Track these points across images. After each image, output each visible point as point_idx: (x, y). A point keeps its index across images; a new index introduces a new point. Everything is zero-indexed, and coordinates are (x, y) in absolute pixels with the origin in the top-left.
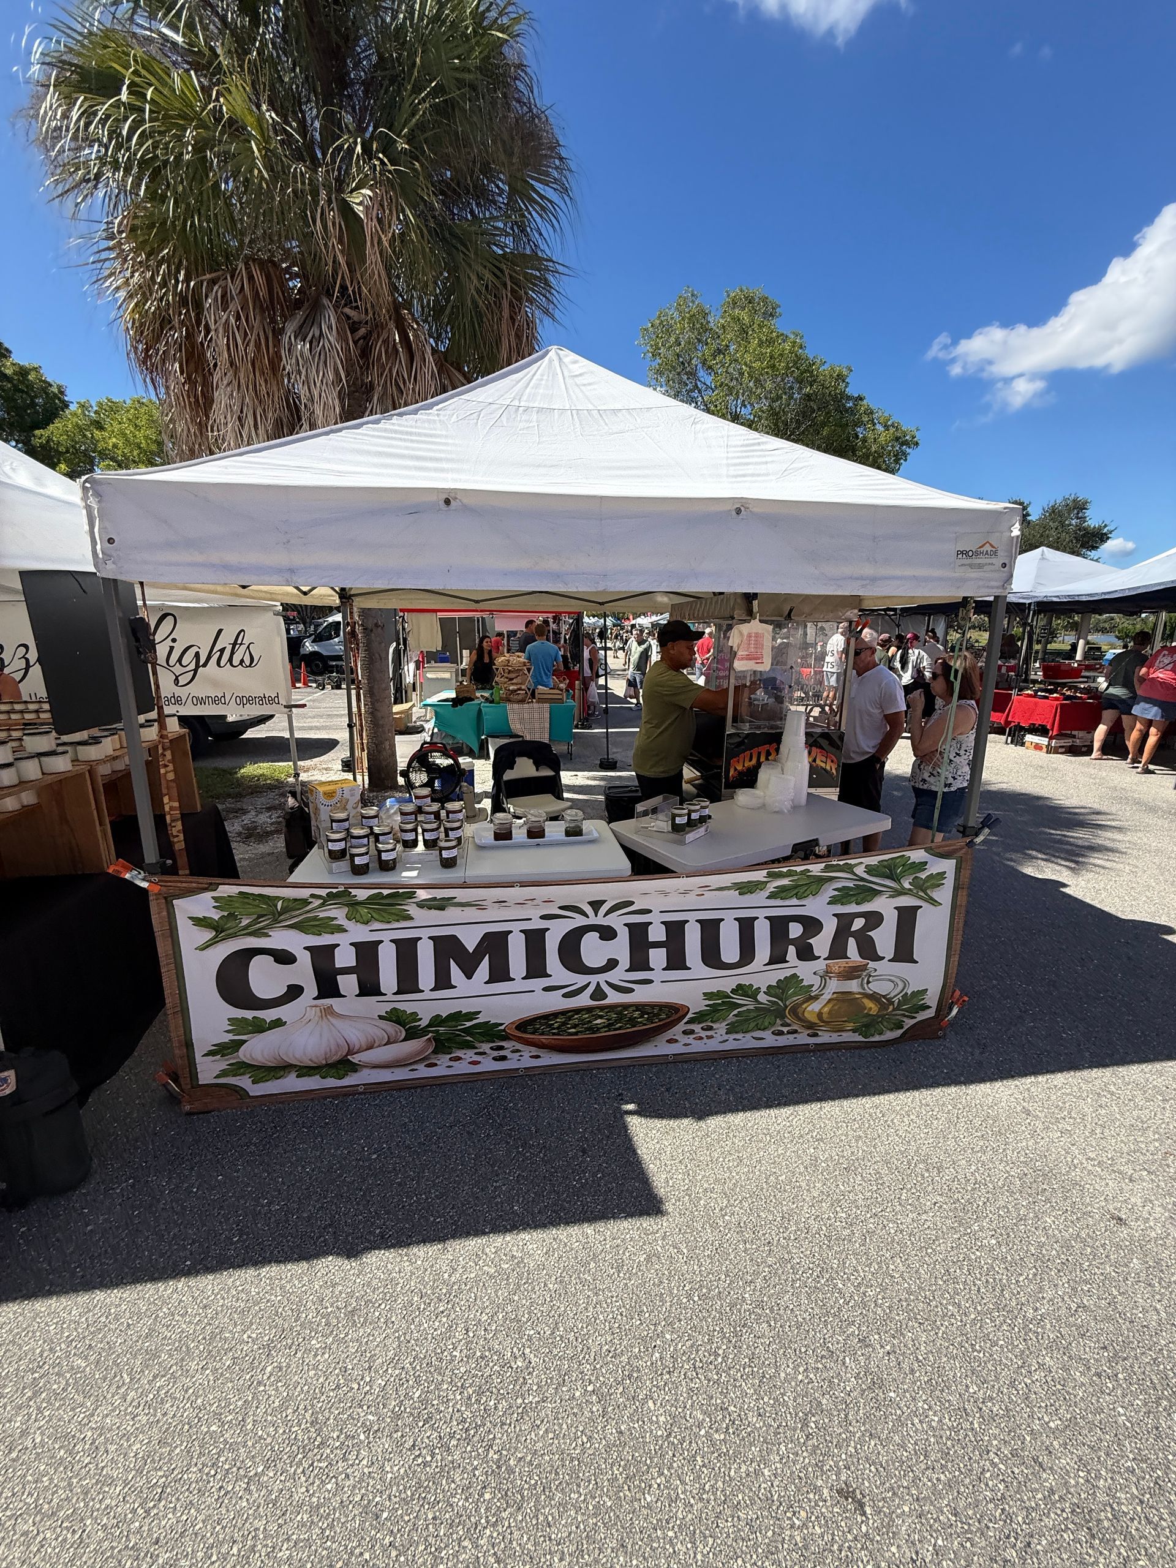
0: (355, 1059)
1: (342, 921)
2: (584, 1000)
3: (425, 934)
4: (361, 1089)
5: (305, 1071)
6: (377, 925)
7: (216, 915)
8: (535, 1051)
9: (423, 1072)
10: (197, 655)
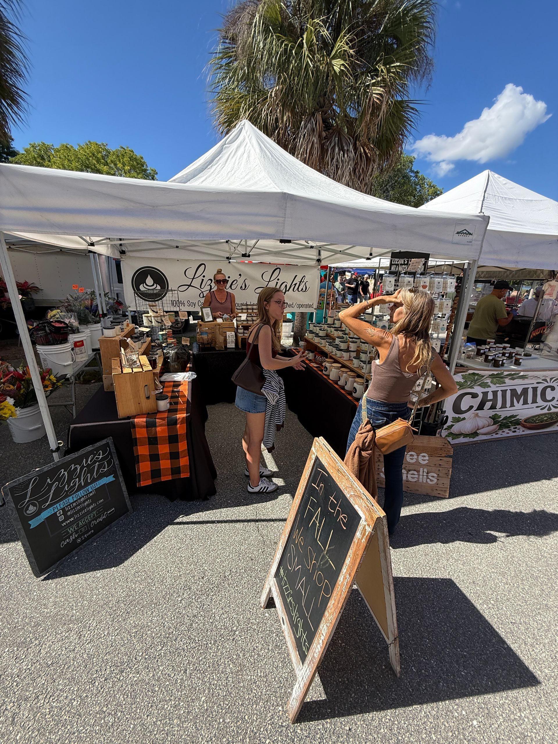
0: (478, 432)
1: (490, 384)
2: (545, 411)
3: (508, 388)
4: (479, 442)
5: (466, 435)
6: (498, 385)
7: (462, 381)
8: (524, 429)
9: (495, 436)
10: (286, 286)
